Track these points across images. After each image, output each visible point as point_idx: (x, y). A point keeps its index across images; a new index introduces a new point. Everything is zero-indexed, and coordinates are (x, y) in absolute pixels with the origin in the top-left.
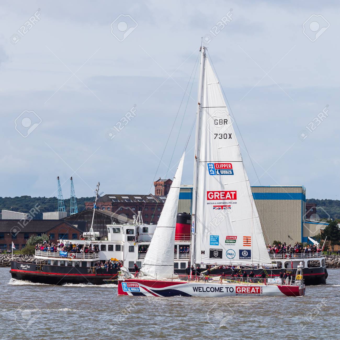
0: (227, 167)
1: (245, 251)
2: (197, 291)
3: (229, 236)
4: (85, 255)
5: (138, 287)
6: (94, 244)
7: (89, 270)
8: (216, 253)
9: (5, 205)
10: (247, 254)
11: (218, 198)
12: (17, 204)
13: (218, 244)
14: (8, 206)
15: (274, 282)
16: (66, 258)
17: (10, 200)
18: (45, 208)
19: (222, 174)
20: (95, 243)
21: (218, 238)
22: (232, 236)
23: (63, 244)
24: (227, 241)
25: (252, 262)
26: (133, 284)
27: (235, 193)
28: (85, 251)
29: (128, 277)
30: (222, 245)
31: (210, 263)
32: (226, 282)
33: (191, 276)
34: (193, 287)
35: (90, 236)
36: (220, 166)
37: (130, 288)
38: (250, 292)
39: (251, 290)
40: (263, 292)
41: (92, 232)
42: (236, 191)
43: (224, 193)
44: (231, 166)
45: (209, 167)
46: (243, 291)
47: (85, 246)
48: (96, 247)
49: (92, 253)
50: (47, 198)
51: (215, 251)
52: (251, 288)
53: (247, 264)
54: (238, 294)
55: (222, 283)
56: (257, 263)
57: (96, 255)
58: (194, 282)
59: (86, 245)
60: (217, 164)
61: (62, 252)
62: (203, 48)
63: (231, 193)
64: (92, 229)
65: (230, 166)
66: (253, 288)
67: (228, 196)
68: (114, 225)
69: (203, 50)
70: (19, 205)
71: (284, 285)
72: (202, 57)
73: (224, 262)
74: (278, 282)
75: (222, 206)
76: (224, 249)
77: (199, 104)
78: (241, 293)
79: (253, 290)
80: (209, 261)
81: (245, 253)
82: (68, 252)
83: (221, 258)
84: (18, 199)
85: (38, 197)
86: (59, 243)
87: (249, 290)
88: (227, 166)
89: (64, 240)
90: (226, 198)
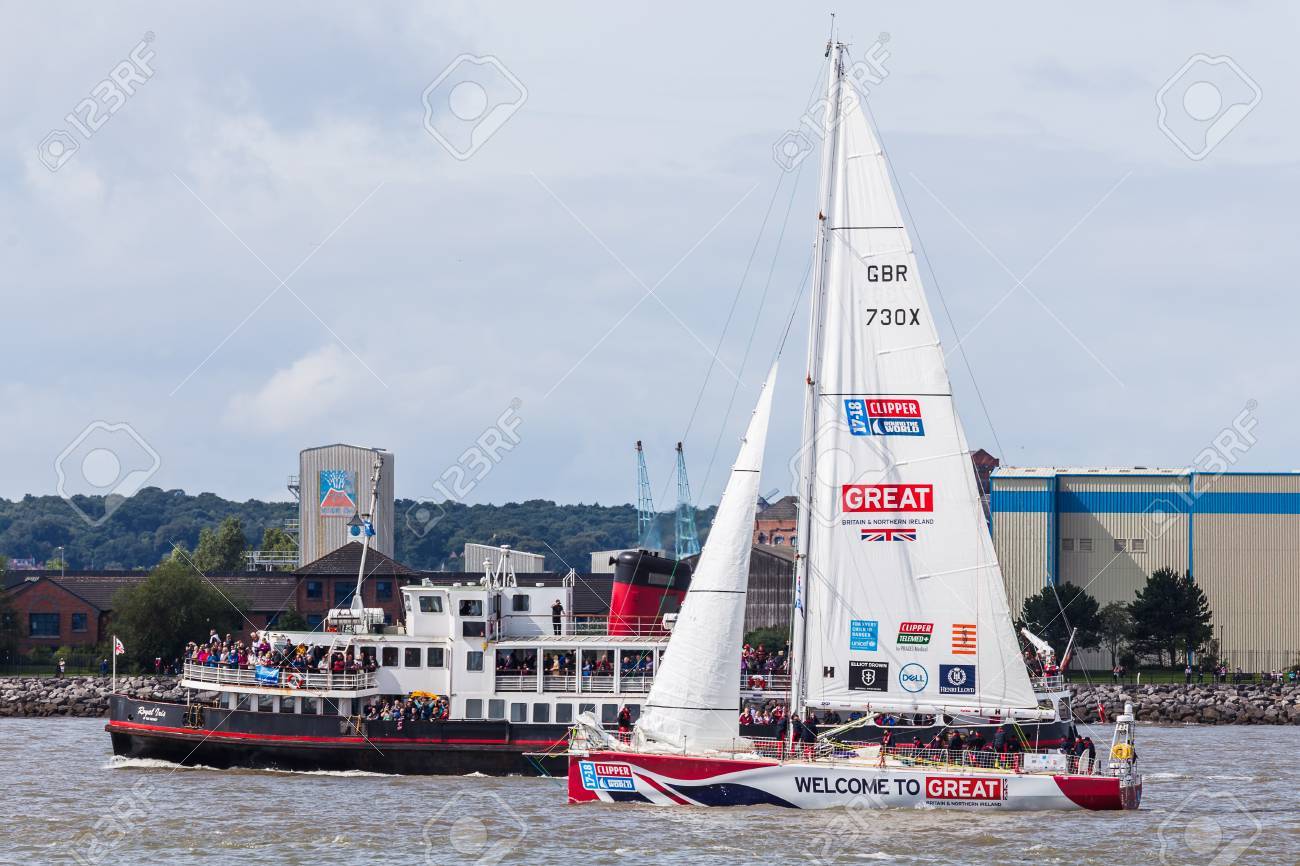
0: (905, 412)
1: (956, 669)
2: (808, 790)
3: (910, 624)
4: (334, 678)
5: (630, 775)
6: (364, 645)
7: (344, 726)
8: (868, 675)
9: (474, 530)
10: (964, 679)
11: (878, 506)
12: (511, 526)
13: (876, 646)
14: (484, 532)
15: (1044, 765)
16: (277, 687)
17: (492, 512)
18: (598, 538)
19: (890, 434)
20: (364, 641)
21: (876, 628)
22: (918, 624)
23: (268, 645)
24: (903, 638)
25: (977, 704)
26: (613, 766)
27: (927, 490)
28: (332, 665)
29: (600, 746)
30: (887, 651)
31: (852, 704)
32: (898, 763)
33: (790, 742)
34: (796, 778)
35: (350, 621)
36: (882, 409)
37: (605, 780)
38: (969, 795)
39: (971, 788)
40: (1009, 795)
41: (357, 610)
42: (930, 487)
43: (895, 490)
44: (918, 409)
45: (848, 410)
46: (950, 792)
47: (331, 652)
48: (368, 652)
49: (354, 672)
50: (604, 508)
51: (865, 668)
52: (974, 781)
53: (964, 709)
54: (932, 800)
55: (885, 766)
56: (992, 705)
57: (366, 678)
58: (798, 764)
59: (339, 648)
60: (874, 401)
61: (263, 668)
62: (834, 46)
63: (917, 490)
64: (360, 598)
65: (913, 409)
66: (979, 784)
67: (908, 498)
68: (427, 588)
69: (835, 53)
70: (517, 528)
71: (1074, 776)
72: (833, 74)
73: (894, 700)
74: (1055, 763)
75: (889, 532)
76: (896, 661)
77: (821, 217)
78: (942, 796)
79: (979, 789)
80: (848, 698)
81: (957, 677)
82: (281, 670)
83: (884, 689)
84: (515, 511)
85: (576, 504)
86: (257, 641)
87: (967, 789)
88: (905, 409)
89: (271, 633)
90: (902, 506)
